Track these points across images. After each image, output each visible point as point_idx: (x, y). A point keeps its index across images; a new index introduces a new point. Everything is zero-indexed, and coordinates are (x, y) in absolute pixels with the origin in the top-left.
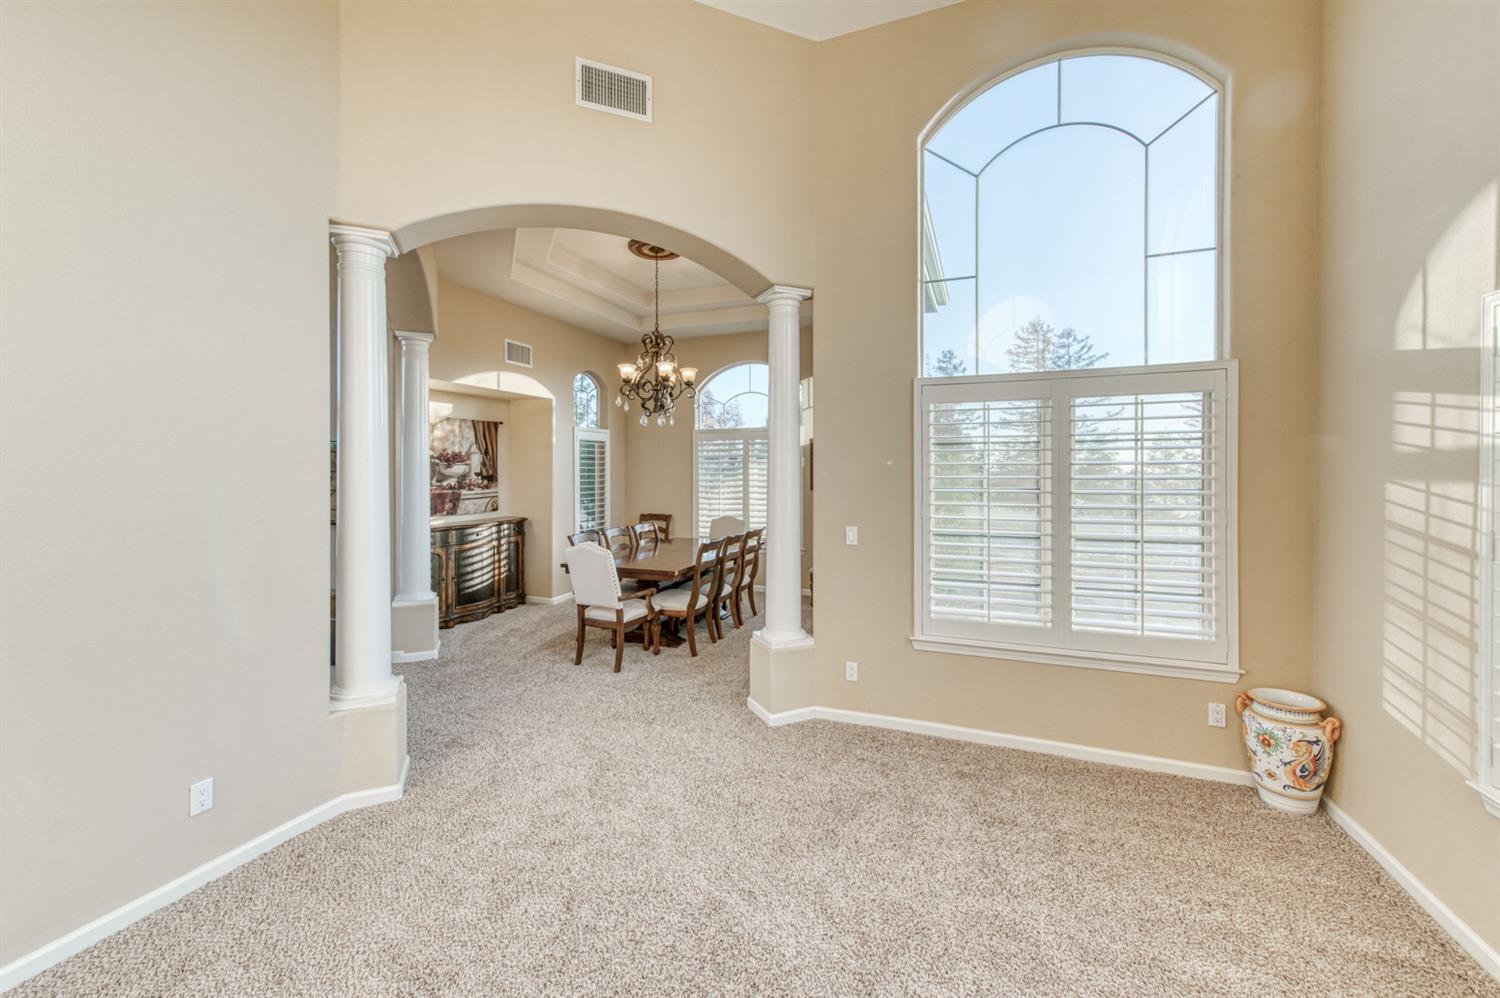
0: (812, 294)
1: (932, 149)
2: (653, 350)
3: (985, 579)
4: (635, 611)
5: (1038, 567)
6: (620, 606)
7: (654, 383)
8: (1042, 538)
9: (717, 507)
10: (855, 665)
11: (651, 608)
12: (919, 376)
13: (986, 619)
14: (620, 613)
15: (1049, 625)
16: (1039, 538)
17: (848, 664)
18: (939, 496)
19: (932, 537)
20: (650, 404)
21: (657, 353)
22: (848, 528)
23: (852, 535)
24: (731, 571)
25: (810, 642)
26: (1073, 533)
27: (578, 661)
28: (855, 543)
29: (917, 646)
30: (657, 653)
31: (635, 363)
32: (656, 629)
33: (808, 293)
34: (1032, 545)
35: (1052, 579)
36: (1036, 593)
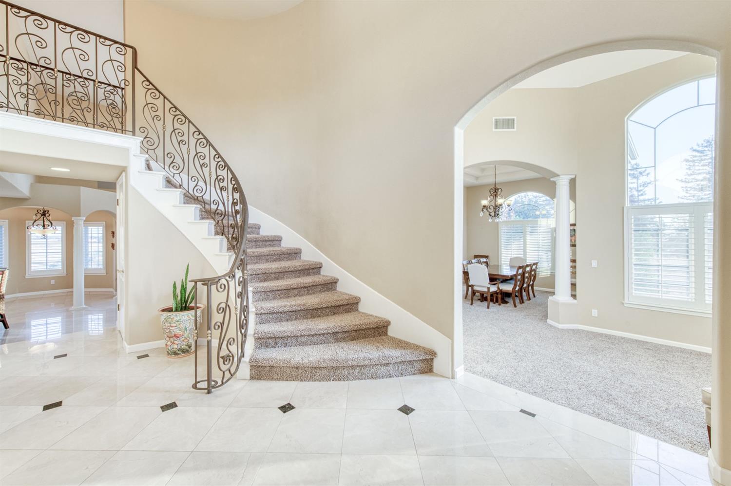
0: (576, 177)
1: (632, 120)
2: (494, 194)
3: (660, 282)
4: (493, 289)
5: (688, 278)
6: (489, 286)
7: (494, 206)
8: (690, 267)
9: (511, 253)
10: (596, 311)
11: (498, 288)
12: (626, 205)
13: (660, 297)
14: (489, 288)
15: (694, 300)
16: (688, 267)
17: (593, 310)
18: (636, 250)
19: (633, 265)
20: (493, 214)
21: (495, 195)
22: (593, 261)
23: (594, 264)
24: (527, 277)
25: (575, 301)
26: (706, 265)
27: (472, 304)
28: (596, 266)
29: (625, 305)
30: (500, 305)
31: (487, 199)
32: (500, 296)
33: (574, 177)
34: (685, 269)
35: (695, 282)
36: (687, 288)
